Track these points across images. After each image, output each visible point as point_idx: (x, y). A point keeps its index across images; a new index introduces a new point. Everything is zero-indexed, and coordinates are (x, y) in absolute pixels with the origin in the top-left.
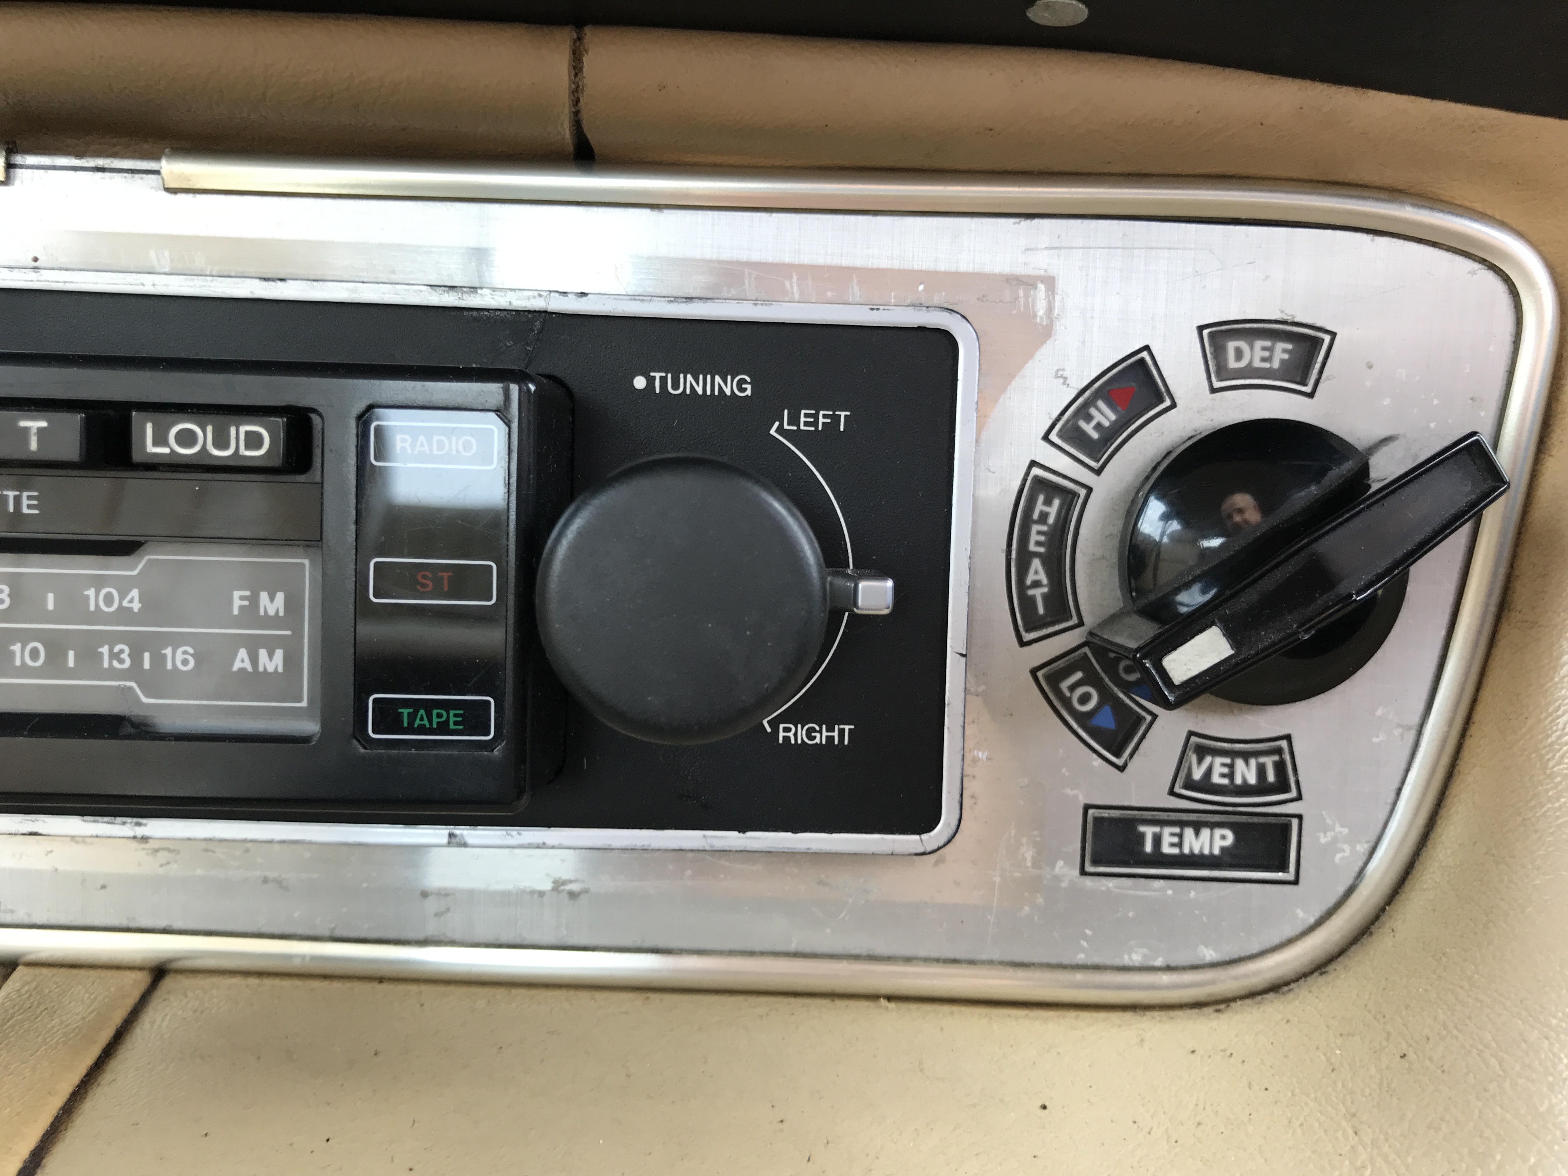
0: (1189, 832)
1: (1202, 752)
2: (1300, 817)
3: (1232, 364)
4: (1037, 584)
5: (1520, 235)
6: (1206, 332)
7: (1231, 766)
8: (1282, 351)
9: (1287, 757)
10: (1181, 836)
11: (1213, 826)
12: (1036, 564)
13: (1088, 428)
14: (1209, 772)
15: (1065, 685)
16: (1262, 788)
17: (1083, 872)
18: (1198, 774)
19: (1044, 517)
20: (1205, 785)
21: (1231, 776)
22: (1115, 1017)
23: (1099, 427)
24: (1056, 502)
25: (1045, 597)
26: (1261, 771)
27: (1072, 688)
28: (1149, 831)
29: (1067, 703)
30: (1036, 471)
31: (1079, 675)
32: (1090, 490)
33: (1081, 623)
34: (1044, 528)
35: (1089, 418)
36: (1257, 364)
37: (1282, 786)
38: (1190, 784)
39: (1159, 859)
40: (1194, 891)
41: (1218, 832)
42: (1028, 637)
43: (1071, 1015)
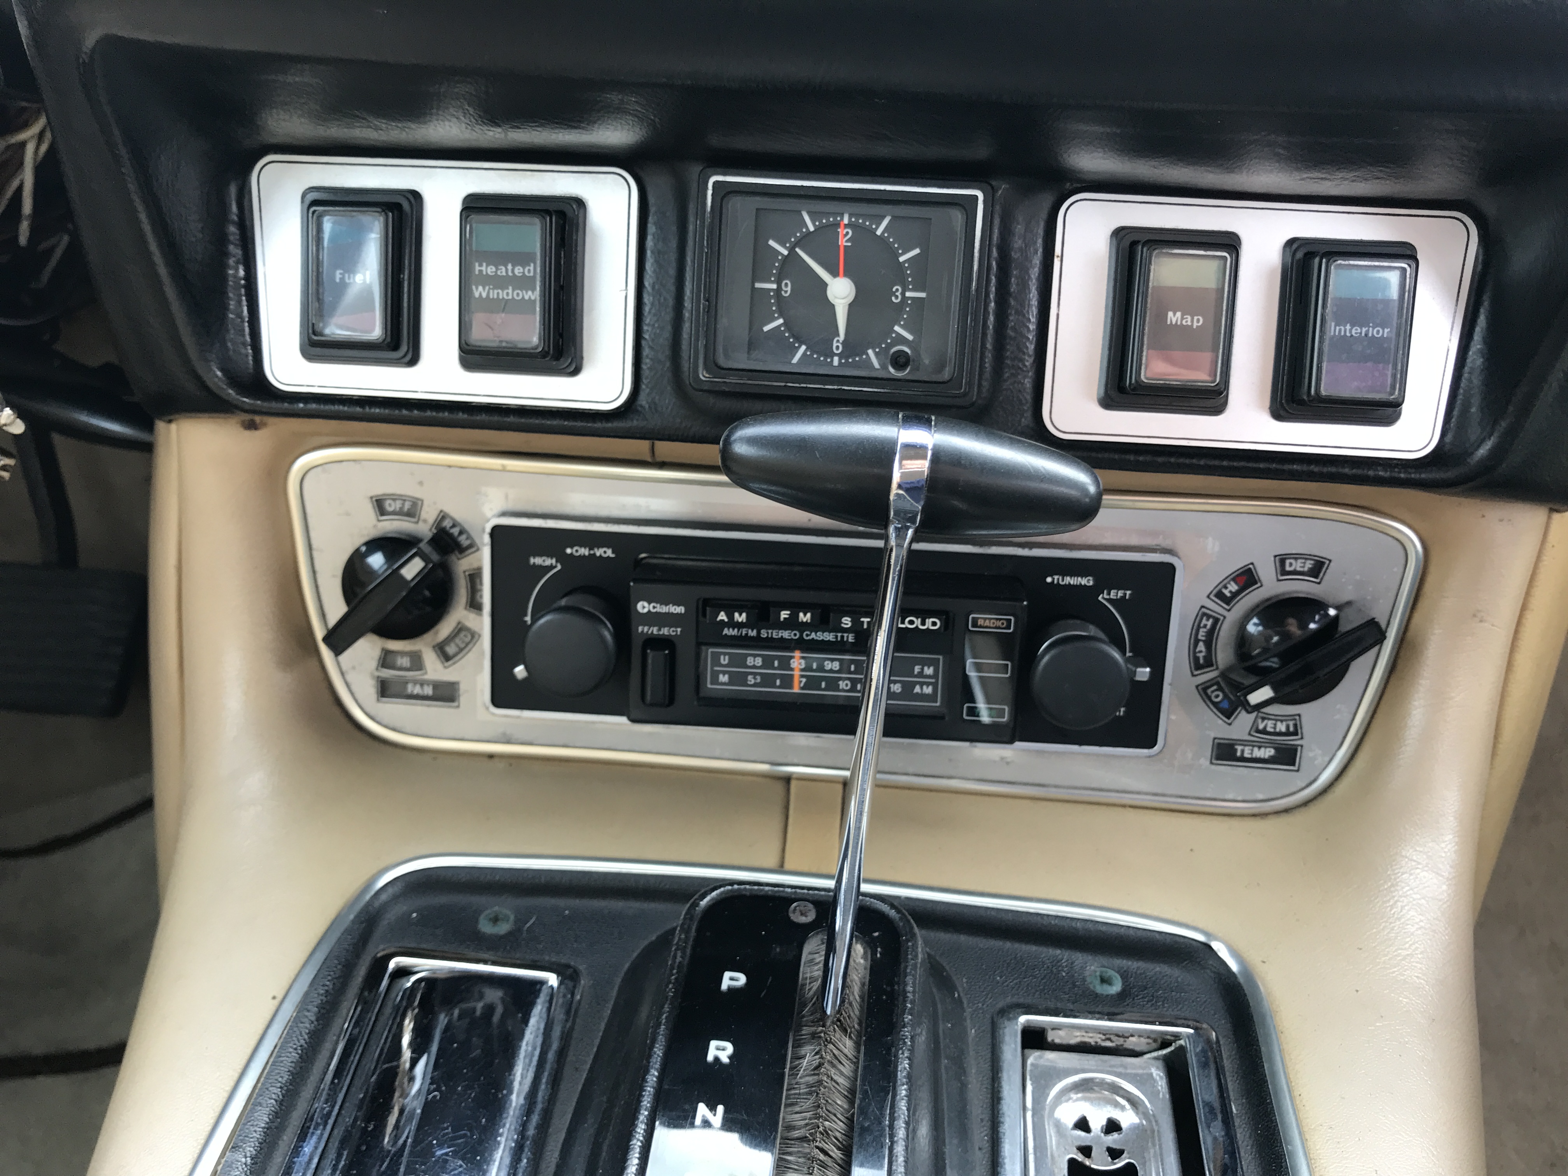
0: (1256, 749)
1: (1263, 719)
2: (1302, 746)
3: (1288, 568)
4: (1200, 652)
5: (1410, 527)
6: (1277, 558)
7: (1275, 725)
8: (1309, 565)
9: (1298, 723)
10: (1252, 750)
11: (1266, 747)
12: (1201, 644)
13: (1227, 592)
14: (1265, 727)
15: (1209, 691)
16: (1288, 733)
17: (1211, 763)
18: (1261, 727)
19: (1205, 626)
20: (1264, 732)
21: (1275, 728)
22: (1220, 818)
23: (1231, 592)
24: (1211, 620)
25: (1205, 657)
26: (1288, 727)
27: (1213, 692)
28: (1239, 748)
29: (1209, 698)
30: (1204, 610)
31: (1215, 687)
32: (1225, 617)
33: (1217, 668)
34: (1205, 630)
35: (1226, 588)
36: (1299, 569)
37: (1295, 733)
38: (1258, 731)
39: (1243, 759)
40: (1257, 772)
41: (1268, 749)
42: (1196, 673)
43: (1203, 817)
